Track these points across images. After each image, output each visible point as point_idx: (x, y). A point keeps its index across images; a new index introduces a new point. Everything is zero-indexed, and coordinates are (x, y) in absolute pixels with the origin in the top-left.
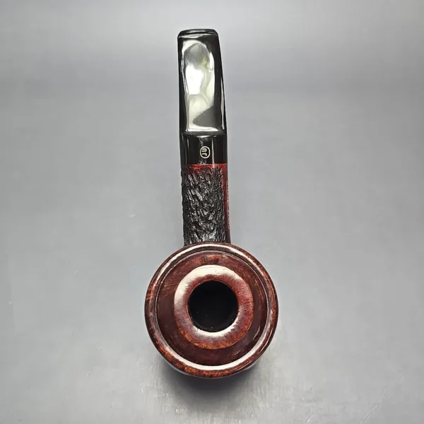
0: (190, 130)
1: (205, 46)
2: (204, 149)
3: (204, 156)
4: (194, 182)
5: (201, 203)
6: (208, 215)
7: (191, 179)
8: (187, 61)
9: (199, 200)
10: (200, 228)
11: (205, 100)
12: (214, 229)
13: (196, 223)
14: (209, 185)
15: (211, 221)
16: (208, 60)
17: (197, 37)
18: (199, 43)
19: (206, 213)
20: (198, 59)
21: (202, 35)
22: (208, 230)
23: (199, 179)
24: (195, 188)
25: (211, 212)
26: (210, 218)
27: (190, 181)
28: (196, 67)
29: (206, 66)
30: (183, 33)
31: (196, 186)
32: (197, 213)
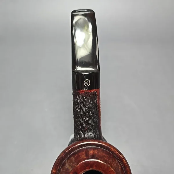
0: (78, 70)
1: (86, 19)
2: (86, 81)
3: (86, 85)
4: (80, 100)
5: (84, 113)
6: (89, 120)
7: (78, 98)
8: (77, 28)
9: (83, 111)
10: (84, 128)
11: (86, 49)
12: (92, 129)
13: (82, 125)
14: (89, 102)
15: (90, 124)
16: (88, 27)
17: (82, 14)
18: (83, 17)
19: (87, 119)
20: (83, 26)
21: (84, 13)
22: (89, 129)
23: (83, 99)
24: (81, 104)
25: (90, 118)
26: (90, 122)
27: (78, 100)
28: (81, 31)
29: (87, 30)
30: (74, 12)
31: (81, 103)
32: (82, 118)
